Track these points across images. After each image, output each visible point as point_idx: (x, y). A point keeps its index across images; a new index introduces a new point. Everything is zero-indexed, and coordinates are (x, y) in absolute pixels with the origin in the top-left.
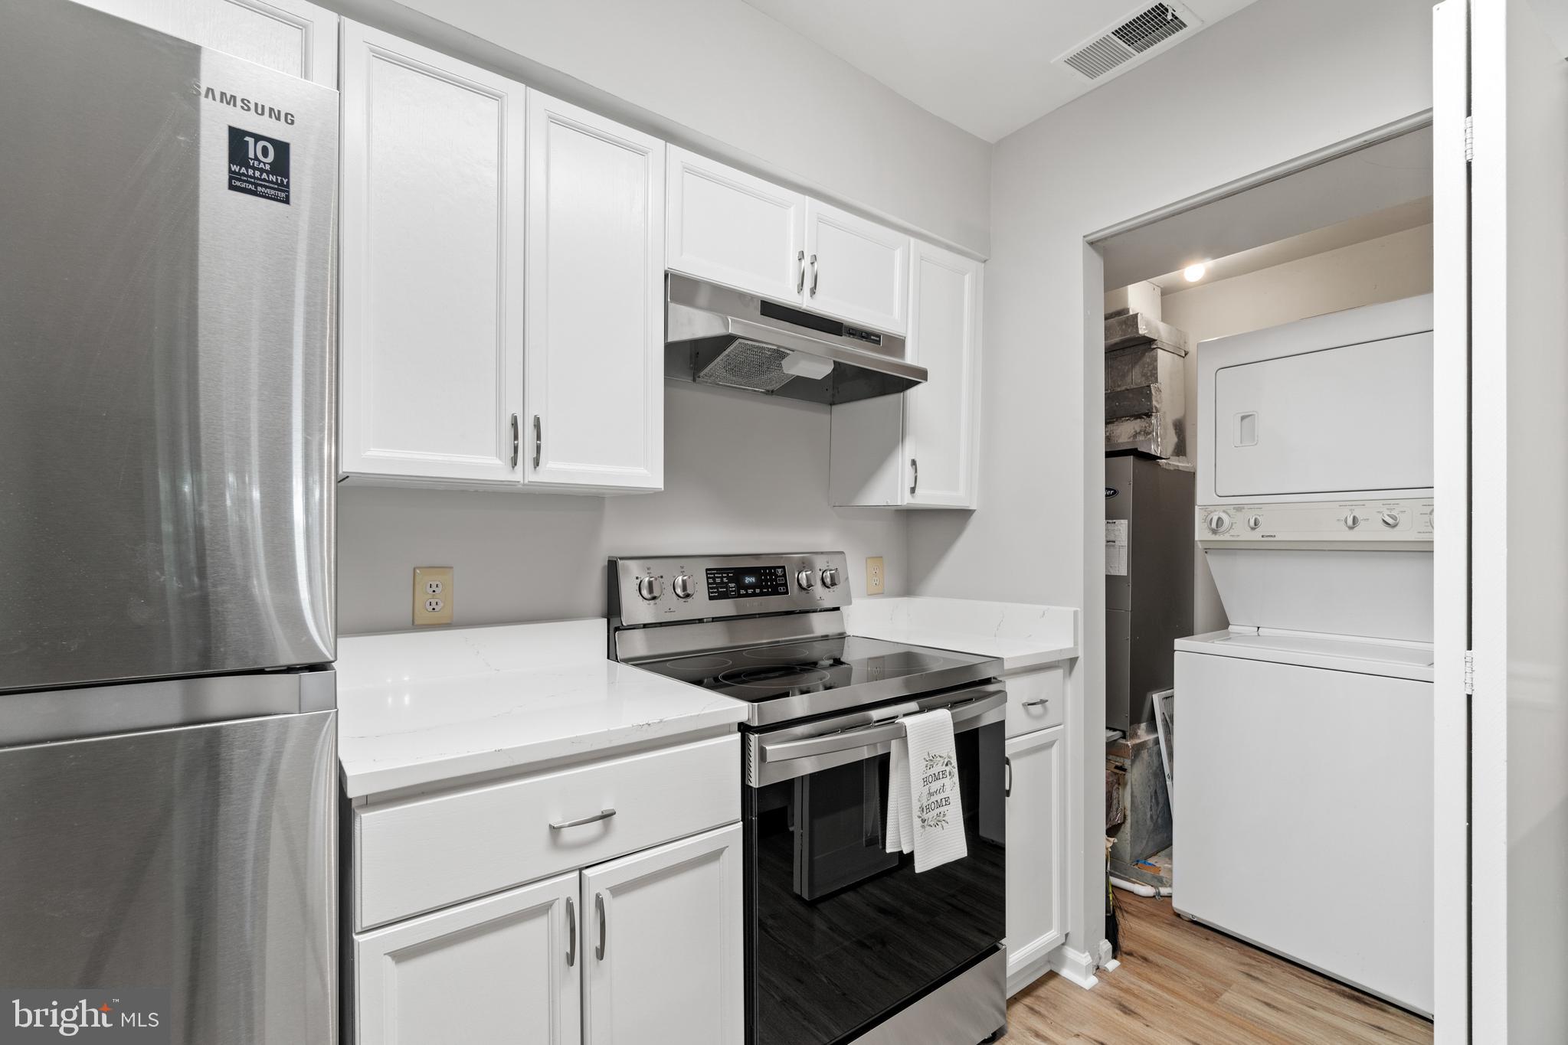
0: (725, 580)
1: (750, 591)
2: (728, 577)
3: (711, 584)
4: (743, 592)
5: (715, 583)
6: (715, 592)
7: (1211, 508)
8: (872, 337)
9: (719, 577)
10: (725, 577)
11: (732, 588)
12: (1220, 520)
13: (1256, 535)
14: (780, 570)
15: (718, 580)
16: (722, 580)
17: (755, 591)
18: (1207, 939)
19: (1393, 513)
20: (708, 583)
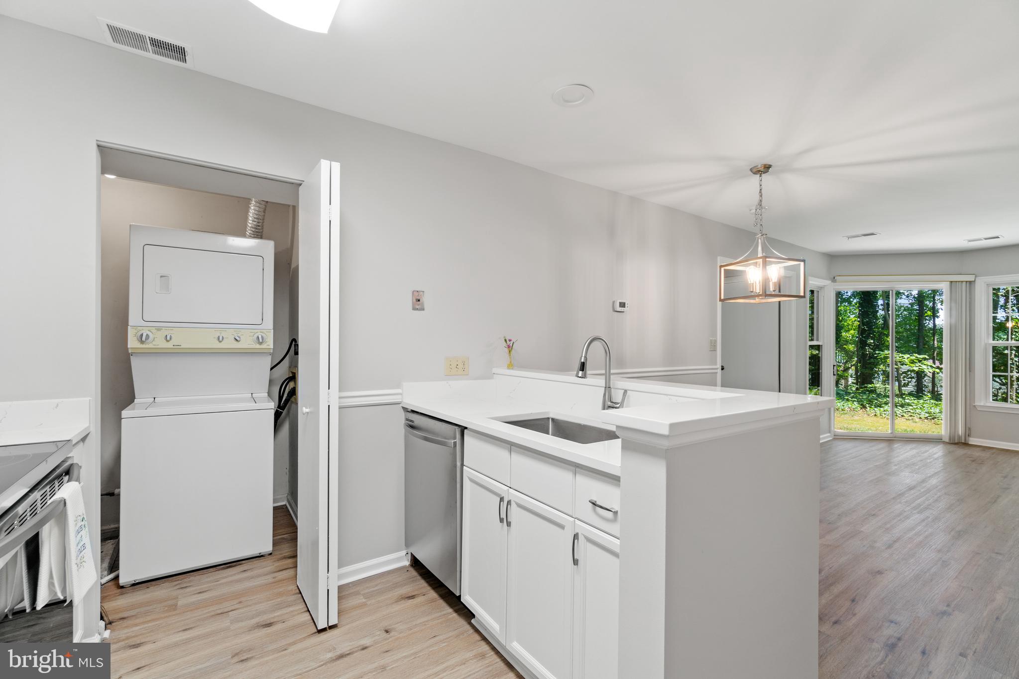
7: (139, 328)
12: (147, 336)
13: (169, 345)
18: (148, 588)
19: (239, 335)
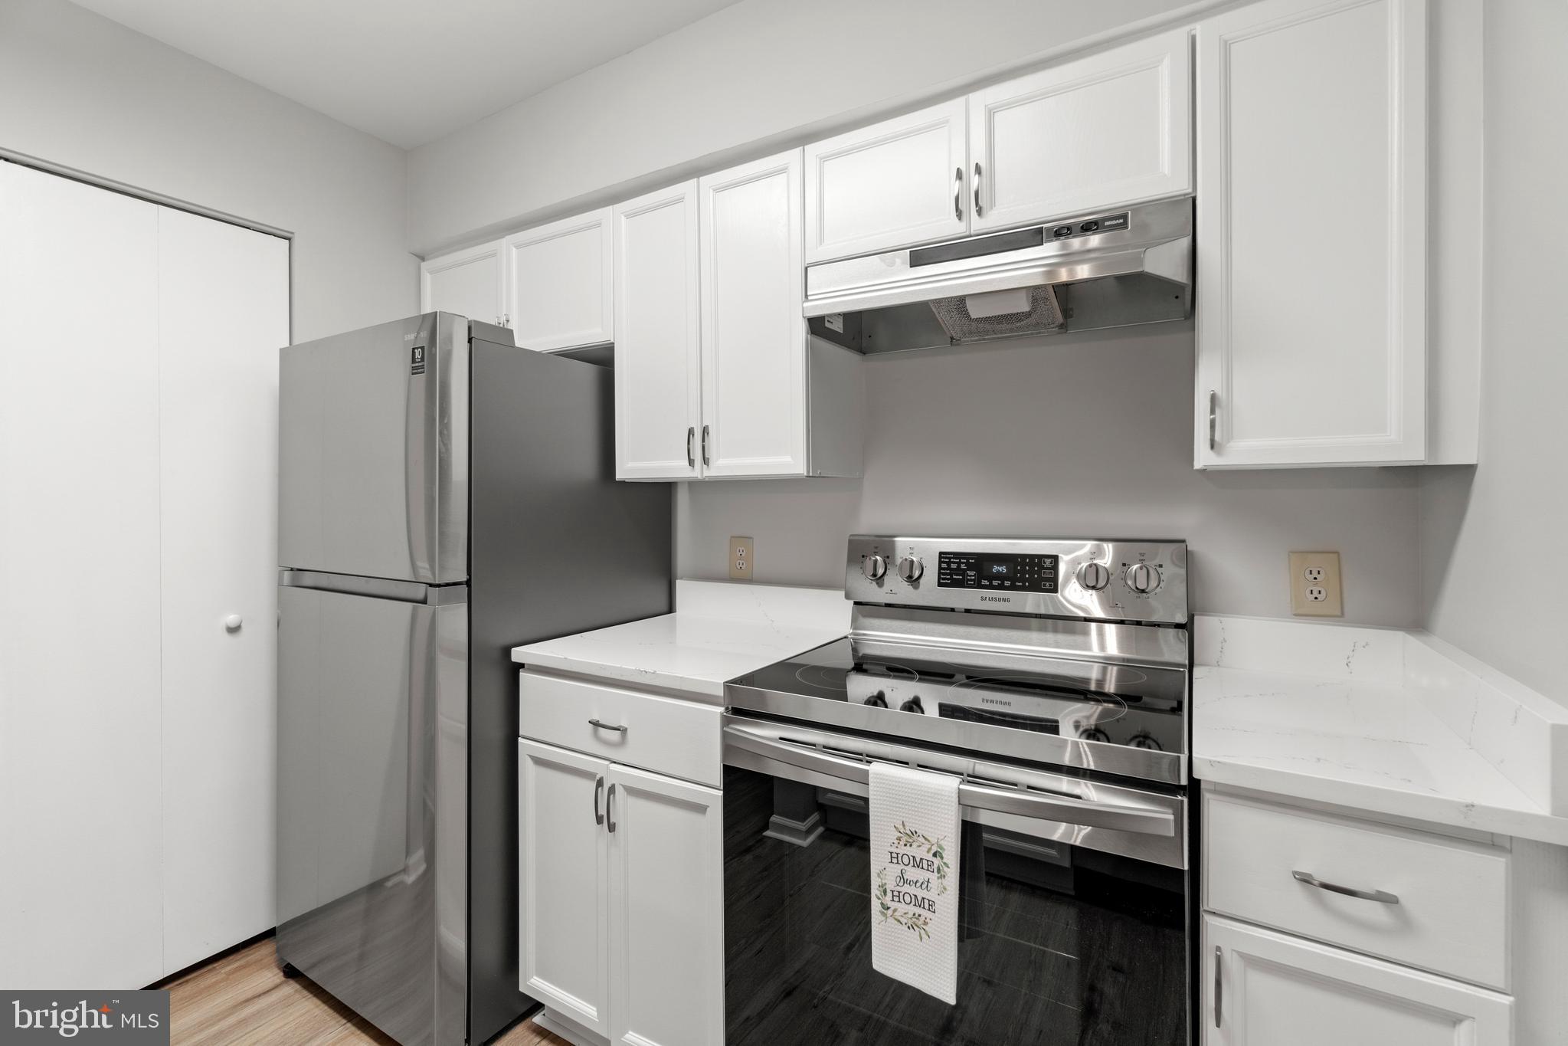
0: (963, 566)
1: (995, 583)
2: (967, 564)
3: (944, 569)
4: (985, 582)
5: (949, 568)
6: (948, 579)
8: (1107, 223)
9: (954, 563)
10: (963, 563)
11: (971, 576)
14: (1048, 561)
15: (954, 566)
16: (959, 566)
17: (1003, 583)
20: (940, 568)
